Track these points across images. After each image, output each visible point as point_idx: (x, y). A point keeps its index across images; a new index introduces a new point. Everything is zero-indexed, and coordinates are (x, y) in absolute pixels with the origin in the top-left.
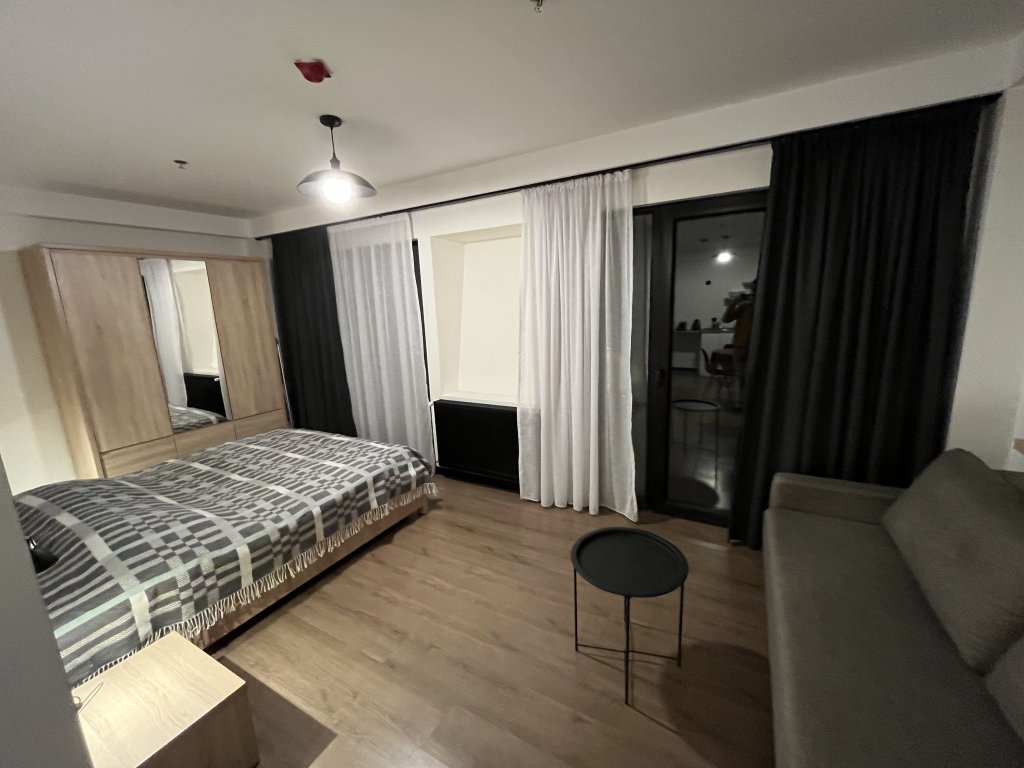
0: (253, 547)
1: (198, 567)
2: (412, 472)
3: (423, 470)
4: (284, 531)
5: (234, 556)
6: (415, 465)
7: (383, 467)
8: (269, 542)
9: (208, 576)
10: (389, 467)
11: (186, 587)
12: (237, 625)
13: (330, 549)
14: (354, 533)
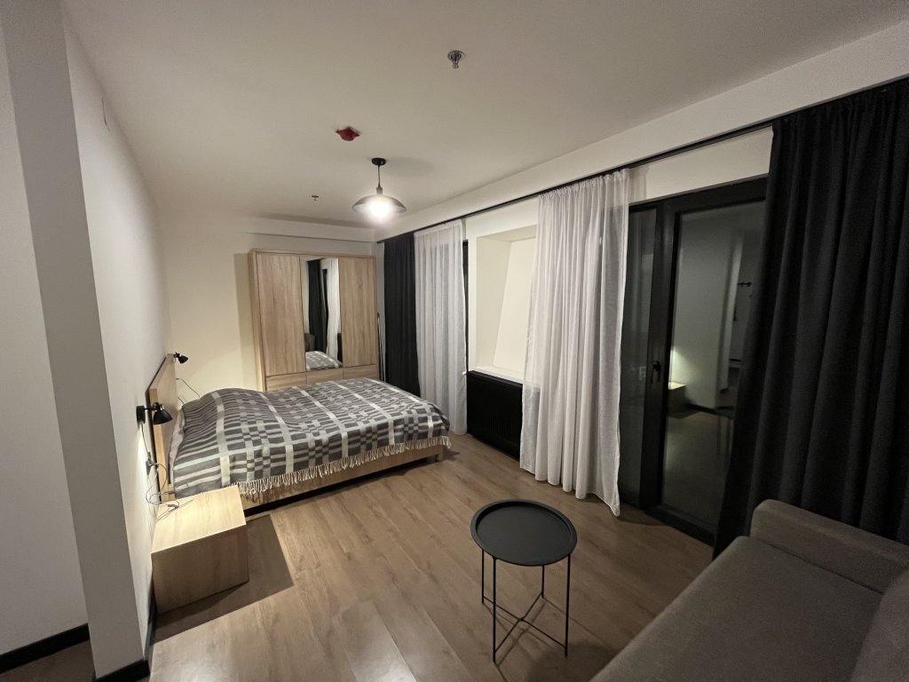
0: (296, 448)
1: (261, 451)
2: (430, 424)
3: (440, 425)
5: (282, 450)
7: (404, 414)
8: (307, 447)
9: (265, 458)
10: (411, 415)
11: (252, 461)
12: (281, 498)
13: (352, 466)
14: (372, 459)
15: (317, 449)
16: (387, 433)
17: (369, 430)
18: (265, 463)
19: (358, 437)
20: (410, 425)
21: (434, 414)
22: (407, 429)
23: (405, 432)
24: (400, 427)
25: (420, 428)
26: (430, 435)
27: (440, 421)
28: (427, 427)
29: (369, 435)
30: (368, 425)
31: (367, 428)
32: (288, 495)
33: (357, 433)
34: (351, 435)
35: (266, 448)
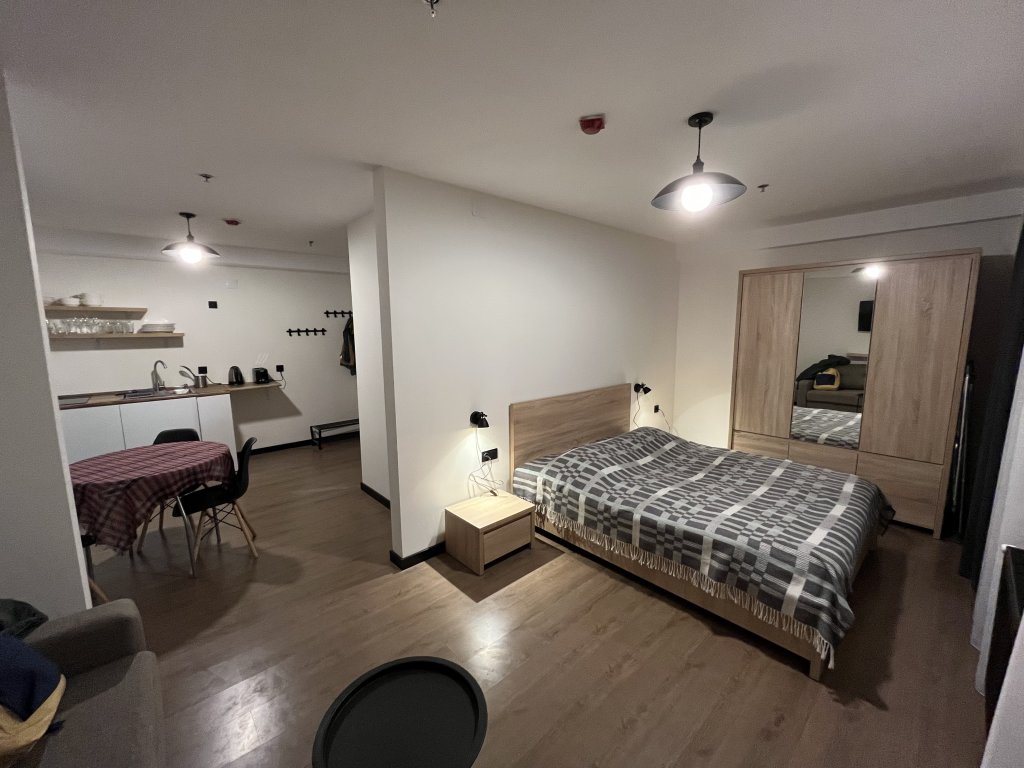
0: (589, 502)
1: (563, 487)
2: (795, 590)
3: (820, 607)
4: (608, 509)
5: (576, 496)
6: (808, 587)
7: (741, 542)
8: (596, 508)
9: (564, 496)
10: (752, 550)
11: (554, 492)
12: (577, 545)
13: (641, 562)
14: (671, 574)
15: (606, 515)
16: (699, 552)
17: (670, 530)
18: (564, 501)
19: (654, 532)
20: (744, 565)
21: (815, 579)
22: (734, 566)
23: (732, 570)
24: (723, 555)
25: (765, 582)
26: (789, 611)
27: (823, 602)
28: (784, 592)
29: (668, 536)
30: (671, 523)
31: (667, 525)
32: (582, 547)
33: (653, 525)
34: (644, 521)
35: (568, 487)
